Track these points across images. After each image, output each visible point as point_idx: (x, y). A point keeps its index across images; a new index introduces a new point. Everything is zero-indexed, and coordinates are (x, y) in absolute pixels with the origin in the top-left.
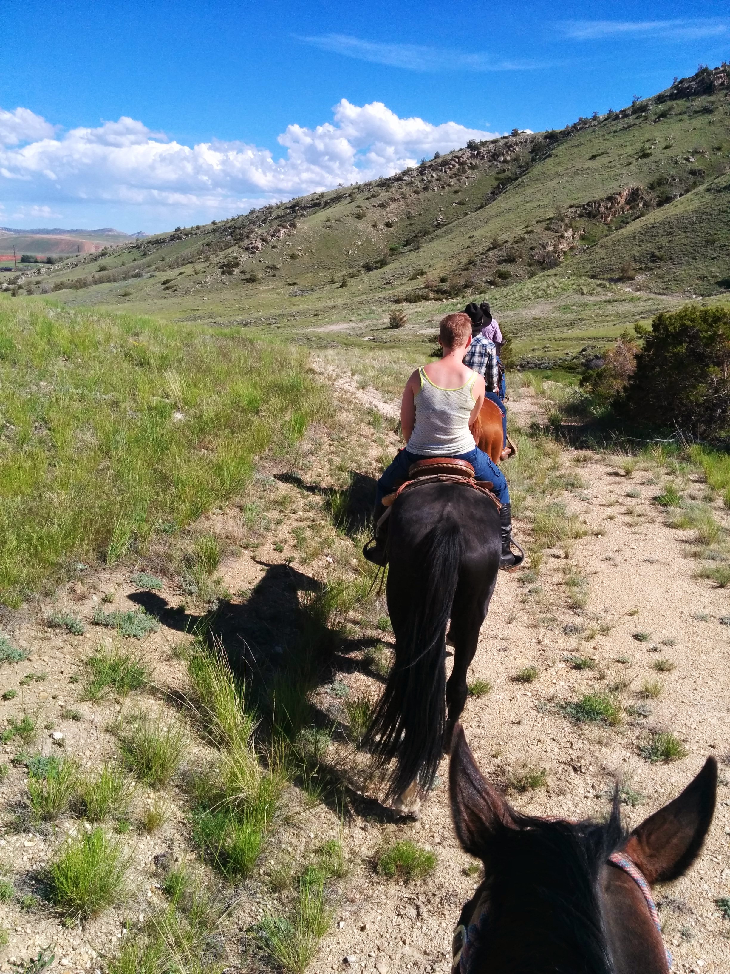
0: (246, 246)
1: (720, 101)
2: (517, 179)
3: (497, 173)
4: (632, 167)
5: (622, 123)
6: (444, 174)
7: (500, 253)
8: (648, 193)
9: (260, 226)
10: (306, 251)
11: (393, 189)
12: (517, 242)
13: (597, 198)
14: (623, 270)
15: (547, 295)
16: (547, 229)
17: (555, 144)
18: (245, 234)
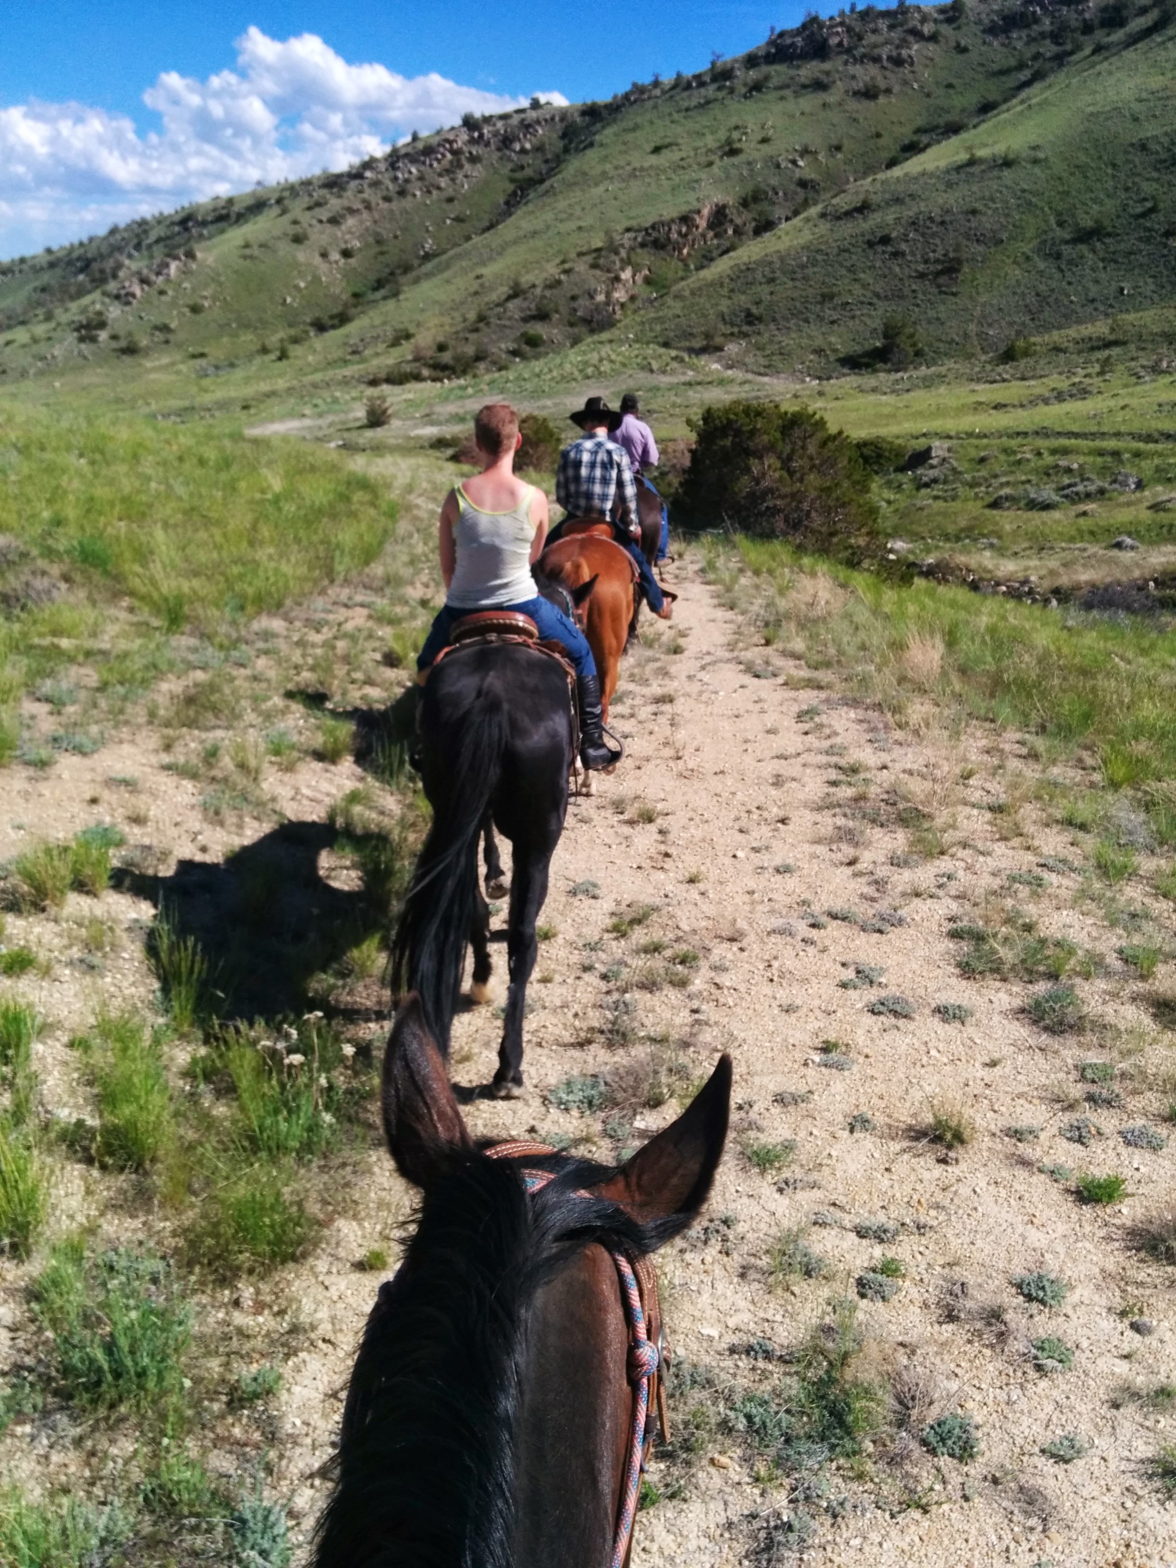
0: (115, 292)
1: (838, 71)
2: (542, 181)
3: (512, 171)
4: (715, 169)
5: (697, 97)
6: (429, 170)
7: (525, 305)
8: (739, 214)
9: (130, 256)
10: (214, 299)
11: (349, 194)
12: (550, 287)
13: (666, 215)
14: (708, 336)
15: (600, 373)
16: (594, 266)
17: (598, 126)
18: (108, 270)
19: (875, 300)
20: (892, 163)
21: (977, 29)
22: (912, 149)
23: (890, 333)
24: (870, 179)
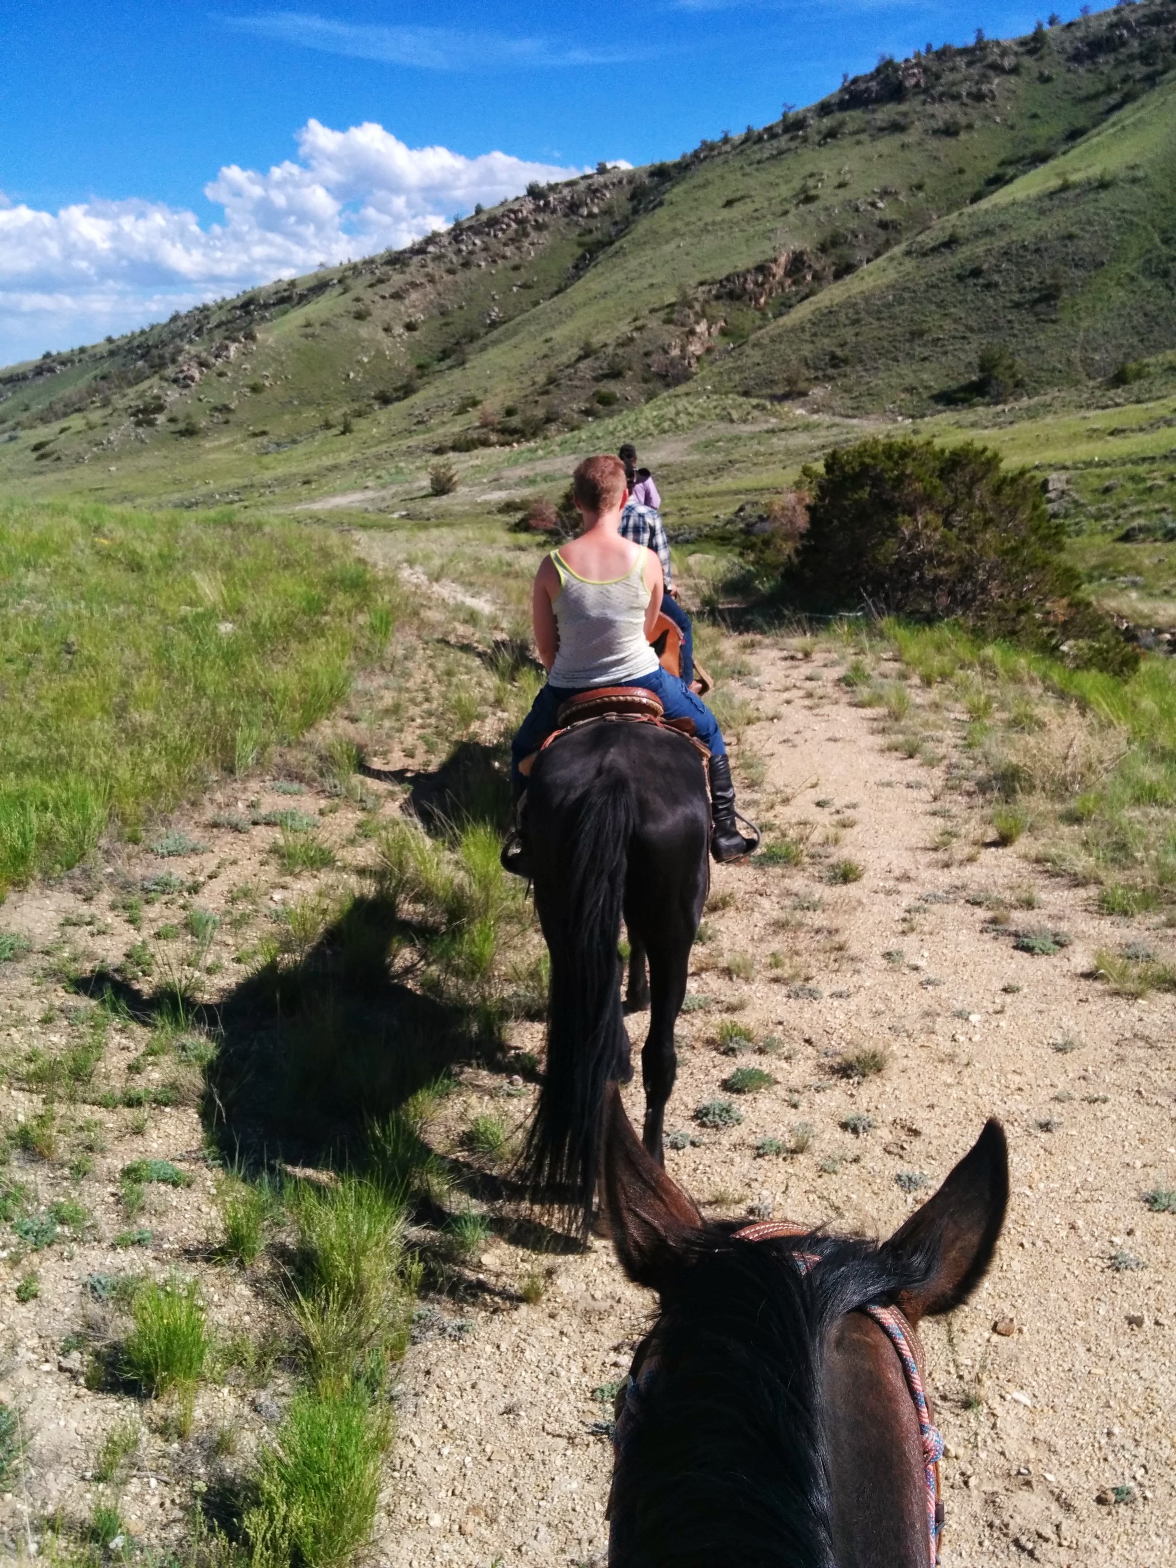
0: (173, 376)
1: (916, 112)
2: (611, 243)
3: (580, 235)
4: (791, 218)
5: (769, 149)
6: (494, 241)
7: (597, 364)
8: (818, 259)
9: (191, 341)
10: (276, 377)
11: (412, 269)
12: (622, 345)
13: (741, 266)
14: (790, 381)
15: (677, 427)
16: (668, 321)
17: (668, 185)
18: (167, 355)
19: (968, 334)
20: (976, 198)
21: (1062, 58)
22: (997, 181)
23: (987, 365)
24: (956, 214)
